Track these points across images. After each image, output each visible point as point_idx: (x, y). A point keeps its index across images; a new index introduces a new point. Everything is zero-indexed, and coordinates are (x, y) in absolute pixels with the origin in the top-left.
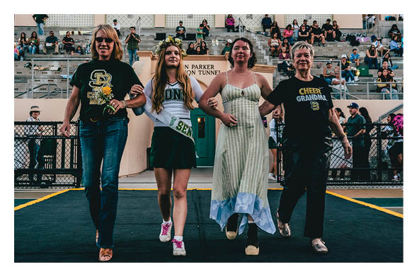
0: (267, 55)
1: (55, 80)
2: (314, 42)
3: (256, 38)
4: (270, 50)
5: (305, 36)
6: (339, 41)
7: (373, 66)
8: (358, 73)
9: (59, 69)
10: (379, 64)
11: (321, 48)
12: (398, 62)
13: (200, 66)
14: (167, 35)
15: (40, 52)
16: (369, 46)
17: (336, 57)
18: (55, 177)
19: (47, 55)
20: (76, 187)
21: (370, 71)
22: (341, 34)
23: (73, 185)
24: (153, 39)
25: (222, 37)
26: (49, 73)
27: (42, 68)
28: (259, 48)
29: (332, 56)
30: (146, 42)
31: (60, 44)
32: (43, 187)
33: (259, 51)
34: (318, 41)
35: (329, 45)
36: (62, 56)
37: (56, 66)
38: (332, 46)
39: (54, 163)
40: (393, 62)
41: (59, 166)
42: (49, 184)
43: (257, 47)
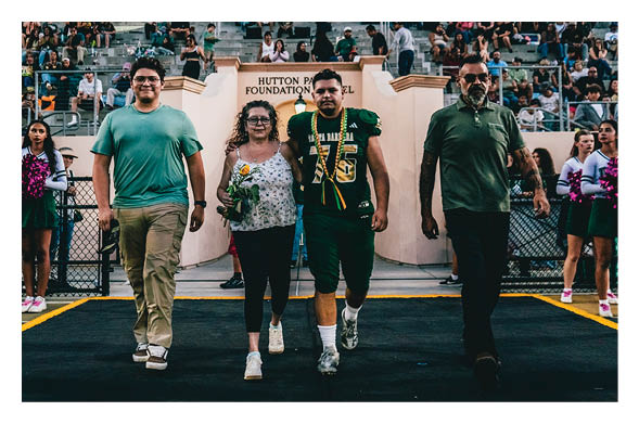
0: (427, 60)
4: (432, 52)
20: (102, 294)
24: (241, 38)
30: (229, 42)
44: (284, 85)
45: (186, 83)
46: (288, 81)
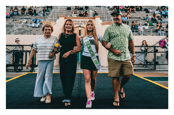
0: (112, 17)
1: (24, 26)
2: (131, 11)
3: (108, 9)
5: (127, 9)
6: (141, 11)
7: (155, 22)
8: (148, 25)
9: (26, 22)
10: (157, 21)
11: (134, 14)
12: (165, 20)
13: (85, 21)
14: (71, 8)
15: (19, 15)
16: (153, 13)
17: (140, 18)
18: (22, 68)
19: (22, 16)
20: (31, 72)
21: (153, 23)
22: (142, 8)
23: (30, 71)
24: (66, 10)
25: (94, 9)
26: (22, 24)
27: (19, 22)
28: (109, 13)
29: (138, 17)
30: (63, 11)
31: (27, 11)
32: (17, 72)
33: (109, 15)
34: (133, 11)
35: (137, 13)
36: (28, 16)
37: (25, 21)
38: (138, 13)
39: (22, 62)
40: (162, 20)
41: (24, 63)
42: (20, 71)
43: (108, 13)
44: (76, 23)
45: (51, 23)
46: (77, 22)
